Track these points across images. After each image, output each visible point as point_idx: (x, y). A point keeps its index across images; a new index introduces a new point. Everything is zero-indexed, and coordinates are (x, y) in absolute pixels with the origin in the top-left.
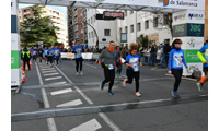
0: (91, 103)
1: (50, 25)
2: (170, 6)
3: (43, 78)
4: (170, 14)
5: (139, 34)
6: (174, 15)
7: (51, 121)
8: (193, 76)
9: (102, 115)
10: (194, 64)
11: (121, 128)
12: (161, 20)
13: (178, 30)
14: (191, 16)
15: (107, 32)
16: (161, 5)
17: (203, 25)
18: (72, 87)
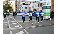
0: (21, 26)
1: (11, 6)
2: (42, 1)
3: (9, 20)
4: (42, 3)
5: (34, 8)
6: (43, 4)
7: (11, 31)
8: (48, 20)
9: (24, 30)
10: (48, 16)
11: (29, 33)
12: (40, 5)
13: (44, 8)
14: (47, 4)
15: (26, 8)
16: (40, 1)
17: (50, 6)
18: (16, 22)
